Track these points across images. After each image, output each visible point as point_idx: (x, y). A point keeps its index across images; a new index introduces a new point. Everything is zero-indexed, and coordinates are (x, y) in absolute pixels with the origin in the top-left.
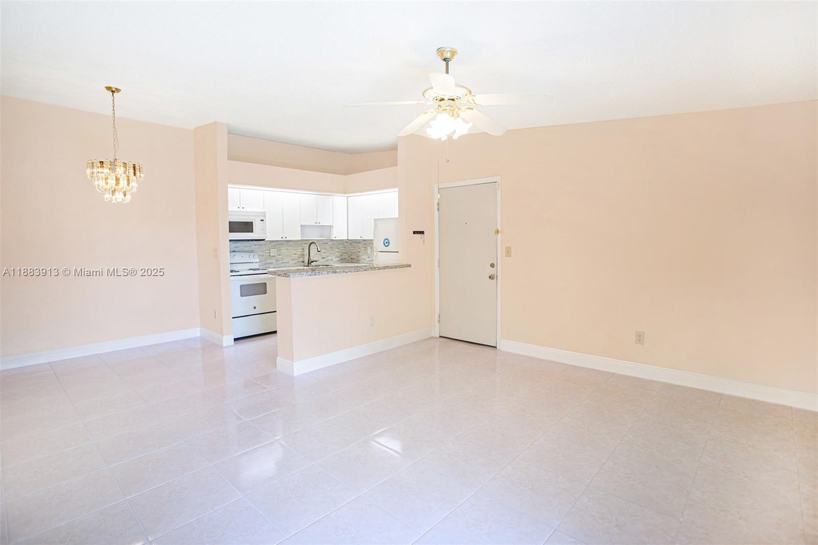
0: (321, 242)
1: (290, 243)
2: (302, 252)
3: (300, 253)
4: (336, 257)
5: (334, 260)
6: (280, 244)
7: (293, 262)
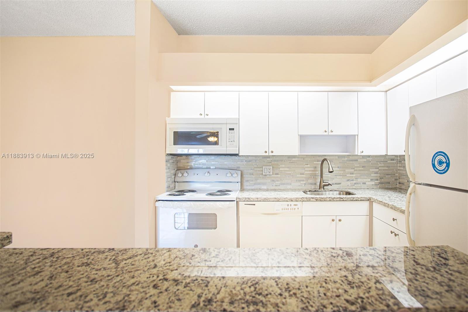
0: (346, 159)
1: (294, 159)
2: (313, 171)
3: (310, 172)
4: (371, 180)
5: (367, 183)
6: (277, 161)
7: (299, 184)
